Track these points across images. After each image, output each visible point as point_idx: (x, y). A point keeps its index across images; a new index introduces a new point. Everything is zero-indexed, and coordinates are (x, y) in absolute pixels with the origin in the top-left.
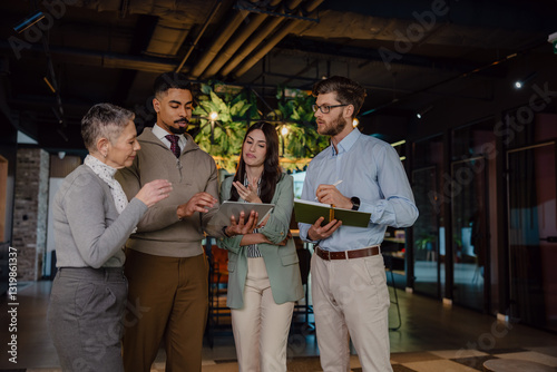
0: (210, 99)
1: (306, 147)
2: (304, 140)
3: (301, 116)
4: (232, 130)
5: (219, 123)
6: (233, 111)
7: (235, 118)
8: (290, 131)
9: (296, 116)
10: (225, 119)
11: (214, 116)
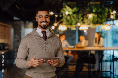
0: (65, 8)
1: (98, 21)
2: (97, 18)
3: (96, 11)
4: (73, 17)
5: (69, 15)
6: (73, 11)
7: (74, 13)
8: (92, 16)
9: (94, 11)
10: (71, 13)
11: (67, 13)
